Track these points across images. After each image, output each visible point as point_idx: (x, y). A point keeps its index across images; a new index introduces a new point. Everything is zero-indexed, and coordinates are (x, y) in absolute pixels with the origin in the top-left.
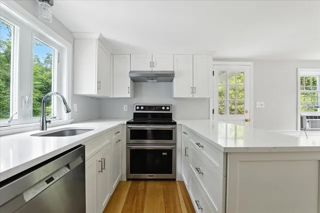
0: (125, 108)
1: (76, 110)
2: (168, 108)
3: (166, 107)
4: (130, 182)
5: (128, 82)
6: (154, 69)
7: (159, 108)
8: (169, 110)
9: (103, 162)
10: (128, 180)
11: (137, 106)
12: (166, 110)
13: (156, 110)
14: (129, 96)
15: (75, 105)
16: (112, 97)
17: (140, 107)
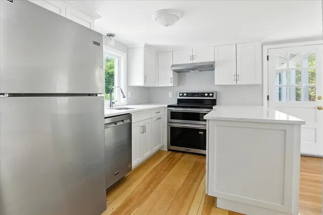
0: (170, 95)
1: (130, 96)
2: (211, 95)
3: (209, 94)
4: (170, 152)
5: (171, 74)
6: (194, 62)
7: (203, 95)
8: (212, 96)
9: (144, 127)
10: (169, 150)
11: (180, 93)
12: (208, 96)
13: (198, 96)
14: (171, 85)
15: (129, 93)
16: (157, 86)
17: (183, 94)
